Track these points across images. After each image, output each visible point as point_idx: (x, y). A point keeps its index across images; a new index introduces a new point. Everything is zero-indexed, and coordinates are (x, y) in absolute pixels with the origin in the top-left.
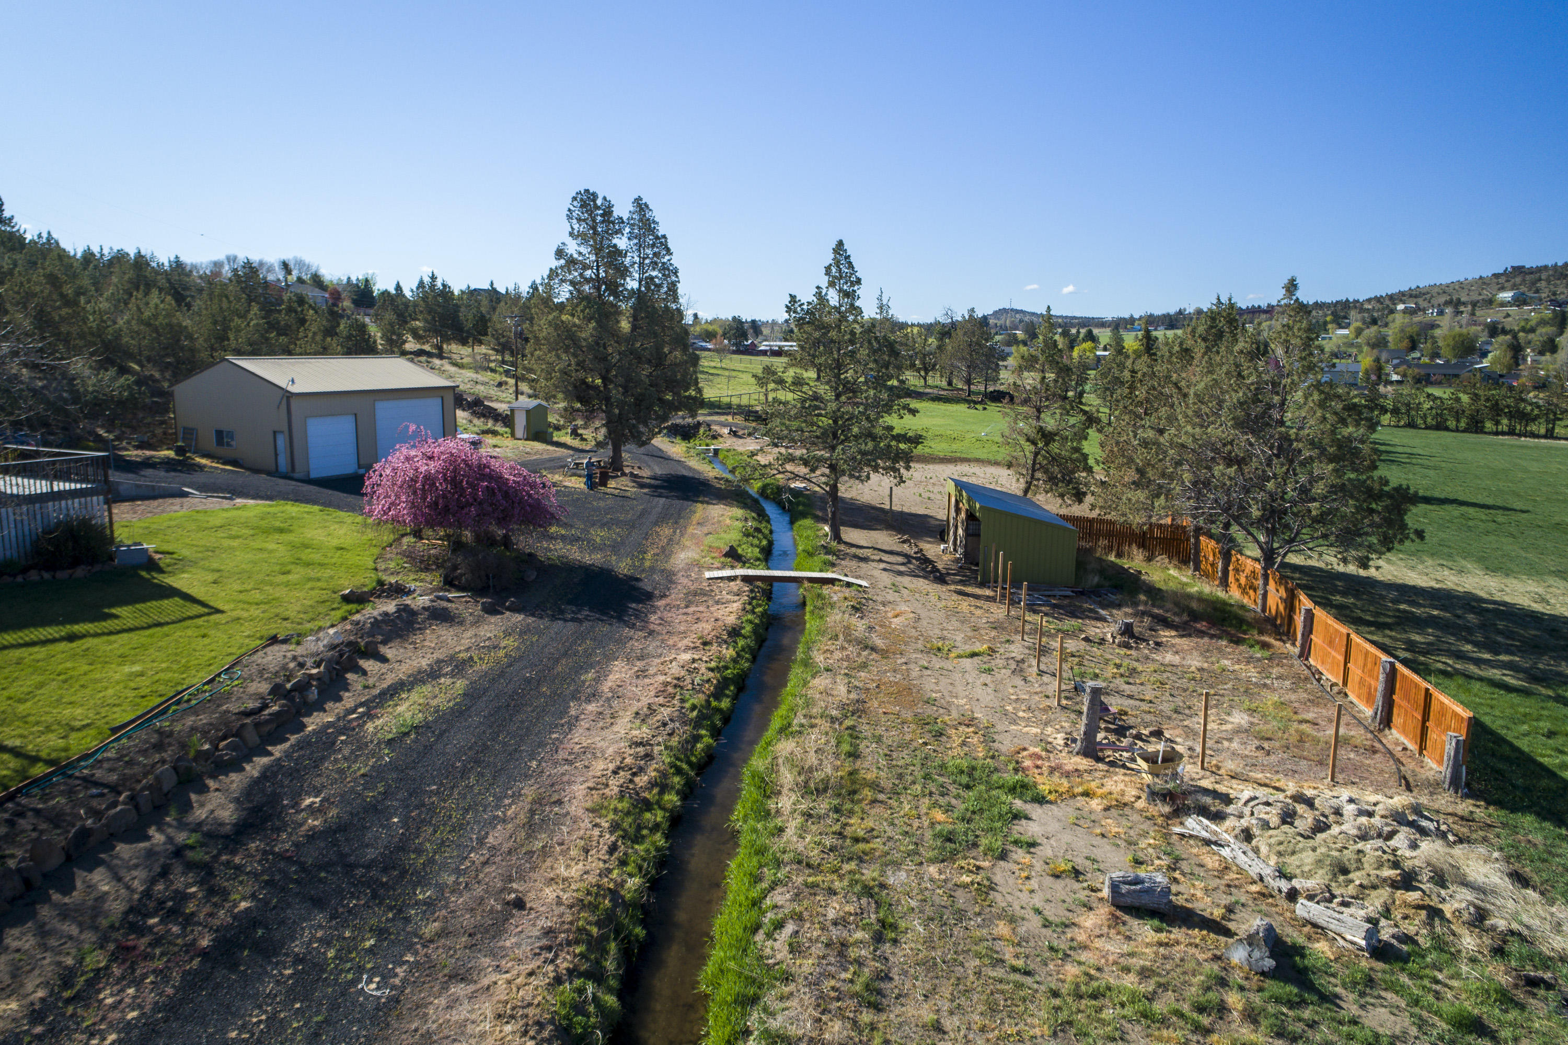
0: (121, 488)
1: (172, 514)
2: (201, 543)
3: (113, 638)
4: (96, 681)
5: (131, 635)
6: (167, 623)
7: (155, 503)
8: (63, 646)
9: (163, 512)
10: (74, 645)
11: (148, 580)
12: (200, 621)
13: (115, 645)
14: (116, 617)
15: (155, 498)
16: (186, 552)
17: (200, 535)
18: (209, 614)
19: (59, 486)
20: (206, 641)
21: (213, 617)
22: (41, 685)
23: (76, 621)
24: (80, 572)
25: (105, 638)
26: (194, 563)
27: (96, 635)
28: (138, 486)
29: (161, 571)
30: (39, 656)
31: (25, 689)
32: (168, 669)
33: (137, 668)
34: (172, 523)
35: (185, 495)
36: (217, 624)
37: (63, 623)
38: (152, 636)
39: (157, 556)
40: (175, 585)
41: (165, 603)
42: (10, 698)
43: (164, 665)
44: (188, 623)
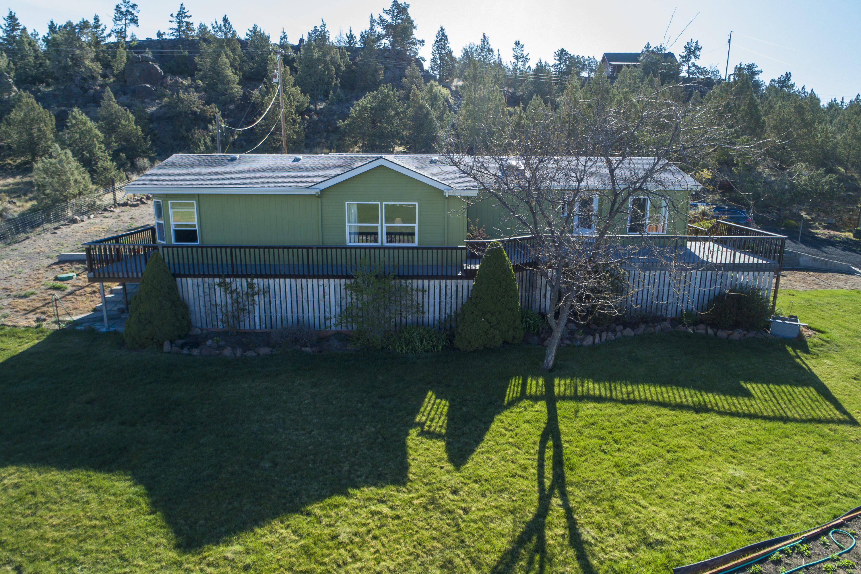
0: (801, 259)
1: (836, 291)
2: (854, 326)
3: (734, 420)
4: (696, 475)
5: (752, 422)
6: (795, 420)
7: (824, 276)
8: (689, 416)
9: (829, 285)
10: (697, 417)
11: (792, 358)
12: (825, 429)
13: (733, 431)
14: (748, 394)
15: (825, 271)
16: (835, 334)
17: (854, 317)
18: (840, 422)
19: (742, 258)
20: (826, 461)
21: (842, 428)
22: (648, 459)
23: (709, 389)
24: (736, 335)
25: (727, 418)
26: (839, 348)
27: (721, 413)
28: (815, 260)
29: (807, 352)
30: (664, 421)
31: (635, 459)
32: (771, 490)
33: (740, 473)
34: (834, 300)
35: (851, 273)
36: (844, 439)
37: (699, 388)
38: (770, 431)
39: (806, 333)
40: (814, 370)
41: (799, 390)
42: (617, 466)
43: (770, 481)
44: (811, 427)
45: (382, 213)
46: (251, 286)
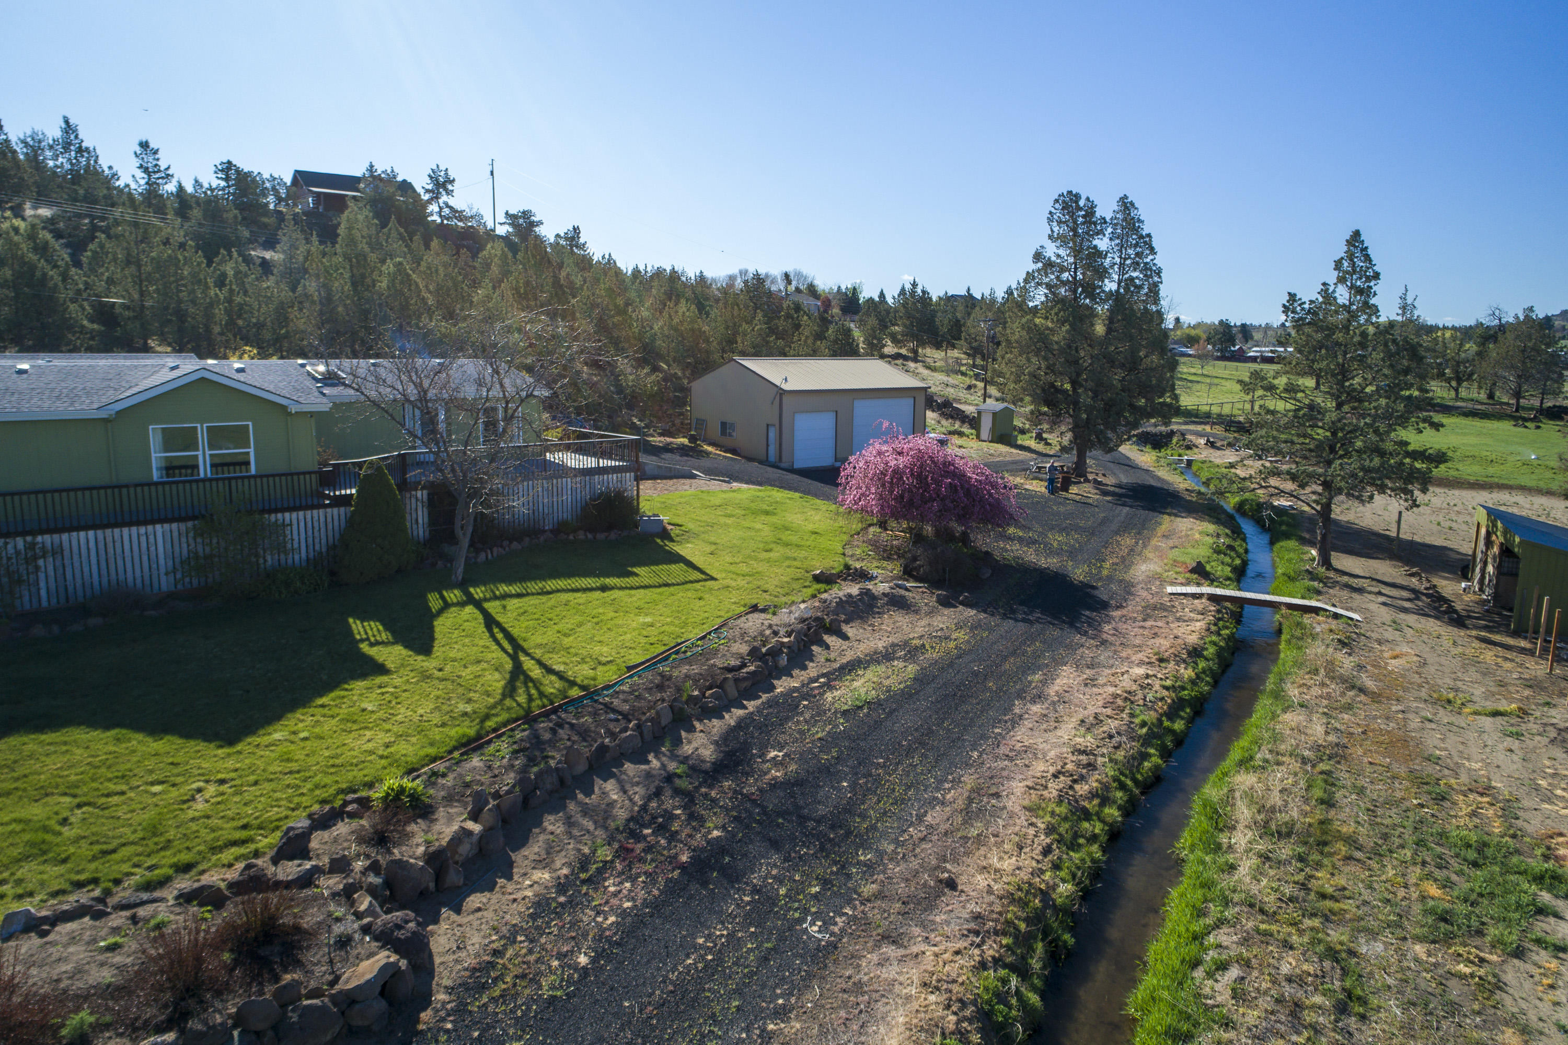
0: (647, 468)
1: (683, 493)
2: (704, 518)
3: (633, 592)
4: (619, 626)
5: (647, 591)
6: (674, 585)
7: (671, 482)
8: (598, 594)
9: (676, 490)
10: (605, 594)
11: (661, 547)
12: (697, 585)
13: (635, 599)
14: (637, 575)
15: (671, 478)
16: (691, 526)
17: (702, 512)
18: (705, 580)
19: (604, 463)
20: (702, 603)
21: (709, 583)
22: (580, 625)
23: (608, 575)
24: (613, 536)
25: (627, 591)
26: (696, 535)
27: (621, 588)
28: (659, 467)
29: (672, 540)
30: (581, 601)
31: (570, 626)
32: (672, 623)
33: (648, 619)
34: (683, 500)
35: (694, 477)
36: (711, 589)
37: (598, 576)
38: (661, 594)
39: (669, 527)
40: (681, 553)
41: (673, 567)
42: (559, 632)
43: (669, 620)
44: (689, 586)
45: (202, 436)
46: (33, 545)
